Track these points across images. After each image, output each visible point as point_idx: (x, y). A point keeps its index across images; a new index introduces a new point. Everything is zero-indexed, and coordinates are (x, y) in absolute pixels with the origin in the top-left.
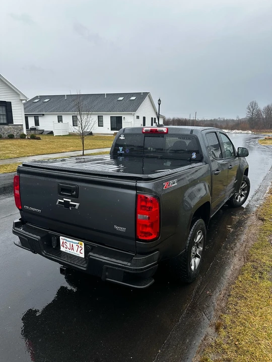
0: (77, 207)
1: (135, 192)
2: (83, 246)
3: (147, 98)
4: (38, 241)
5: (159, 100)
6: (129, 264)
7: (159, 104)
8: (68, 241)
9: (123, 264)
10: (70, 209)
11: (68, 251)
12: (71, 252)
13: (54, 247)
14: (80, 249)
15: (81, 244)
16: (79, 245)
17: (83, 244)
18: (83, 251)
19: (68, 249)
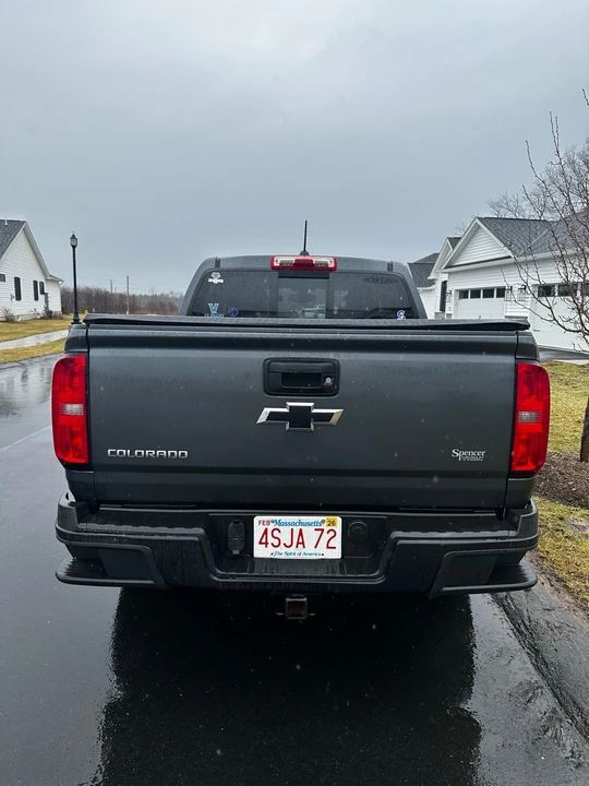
0: (334, 420)
1: (513, 358)
2: (338, 528)
3: (20, 236)
4: (199, 543)
5: (73, 237)
6: (512, 533)
7: (74, 247)
8: (286, 524)
9: (497, 538)
10: (312, 428)
11: (282, 553)
12: (296, 553)
13: (236, 552)
14: (326, 537)
15: (333, 523)
16: (324, 526)
17: (339, 520)
18: (337, 542)
19: (282, 549)
